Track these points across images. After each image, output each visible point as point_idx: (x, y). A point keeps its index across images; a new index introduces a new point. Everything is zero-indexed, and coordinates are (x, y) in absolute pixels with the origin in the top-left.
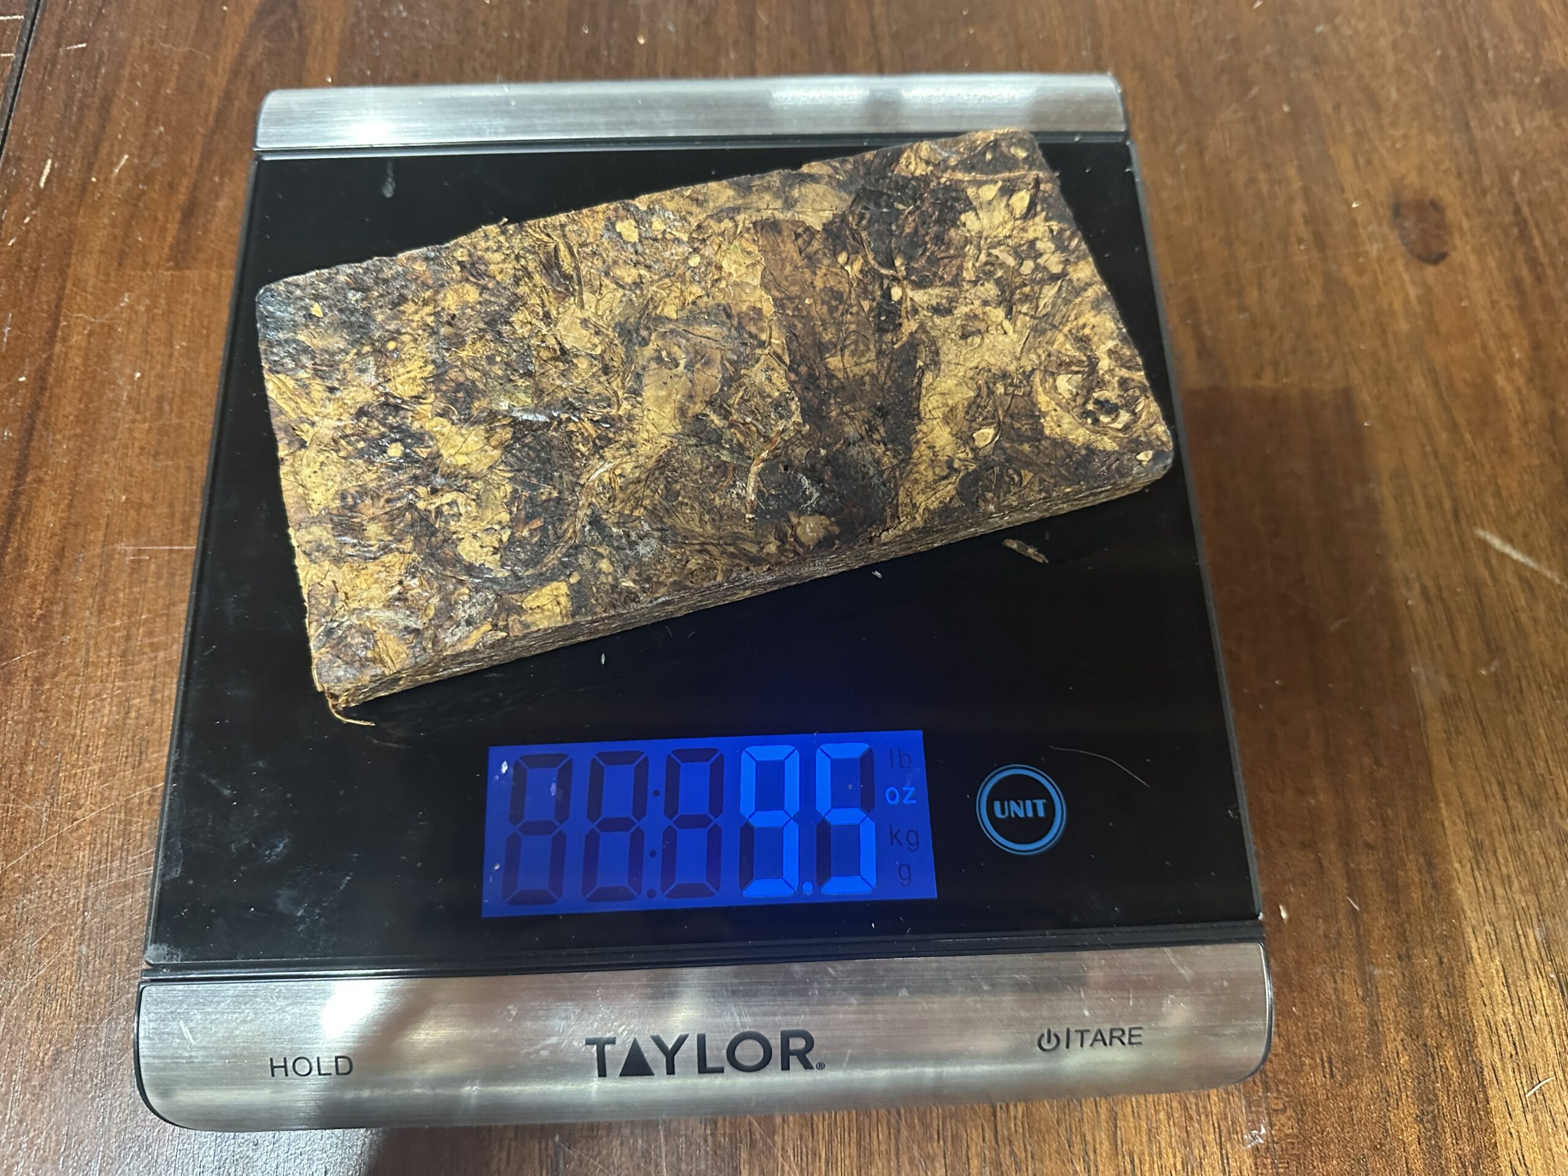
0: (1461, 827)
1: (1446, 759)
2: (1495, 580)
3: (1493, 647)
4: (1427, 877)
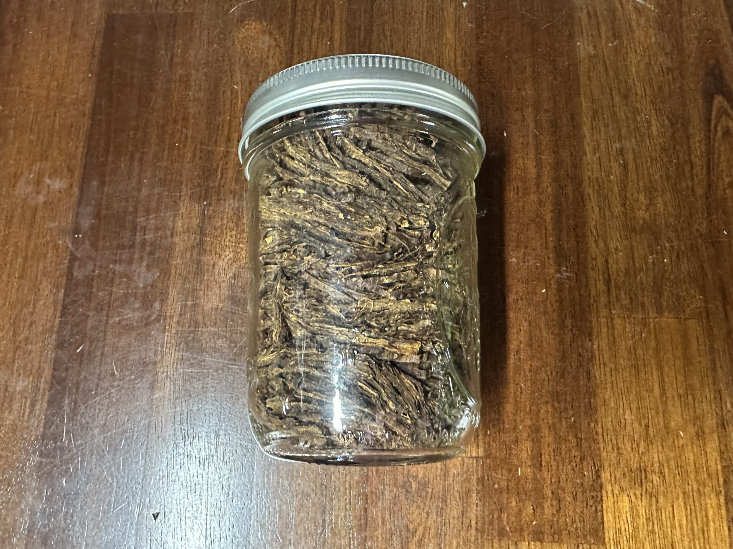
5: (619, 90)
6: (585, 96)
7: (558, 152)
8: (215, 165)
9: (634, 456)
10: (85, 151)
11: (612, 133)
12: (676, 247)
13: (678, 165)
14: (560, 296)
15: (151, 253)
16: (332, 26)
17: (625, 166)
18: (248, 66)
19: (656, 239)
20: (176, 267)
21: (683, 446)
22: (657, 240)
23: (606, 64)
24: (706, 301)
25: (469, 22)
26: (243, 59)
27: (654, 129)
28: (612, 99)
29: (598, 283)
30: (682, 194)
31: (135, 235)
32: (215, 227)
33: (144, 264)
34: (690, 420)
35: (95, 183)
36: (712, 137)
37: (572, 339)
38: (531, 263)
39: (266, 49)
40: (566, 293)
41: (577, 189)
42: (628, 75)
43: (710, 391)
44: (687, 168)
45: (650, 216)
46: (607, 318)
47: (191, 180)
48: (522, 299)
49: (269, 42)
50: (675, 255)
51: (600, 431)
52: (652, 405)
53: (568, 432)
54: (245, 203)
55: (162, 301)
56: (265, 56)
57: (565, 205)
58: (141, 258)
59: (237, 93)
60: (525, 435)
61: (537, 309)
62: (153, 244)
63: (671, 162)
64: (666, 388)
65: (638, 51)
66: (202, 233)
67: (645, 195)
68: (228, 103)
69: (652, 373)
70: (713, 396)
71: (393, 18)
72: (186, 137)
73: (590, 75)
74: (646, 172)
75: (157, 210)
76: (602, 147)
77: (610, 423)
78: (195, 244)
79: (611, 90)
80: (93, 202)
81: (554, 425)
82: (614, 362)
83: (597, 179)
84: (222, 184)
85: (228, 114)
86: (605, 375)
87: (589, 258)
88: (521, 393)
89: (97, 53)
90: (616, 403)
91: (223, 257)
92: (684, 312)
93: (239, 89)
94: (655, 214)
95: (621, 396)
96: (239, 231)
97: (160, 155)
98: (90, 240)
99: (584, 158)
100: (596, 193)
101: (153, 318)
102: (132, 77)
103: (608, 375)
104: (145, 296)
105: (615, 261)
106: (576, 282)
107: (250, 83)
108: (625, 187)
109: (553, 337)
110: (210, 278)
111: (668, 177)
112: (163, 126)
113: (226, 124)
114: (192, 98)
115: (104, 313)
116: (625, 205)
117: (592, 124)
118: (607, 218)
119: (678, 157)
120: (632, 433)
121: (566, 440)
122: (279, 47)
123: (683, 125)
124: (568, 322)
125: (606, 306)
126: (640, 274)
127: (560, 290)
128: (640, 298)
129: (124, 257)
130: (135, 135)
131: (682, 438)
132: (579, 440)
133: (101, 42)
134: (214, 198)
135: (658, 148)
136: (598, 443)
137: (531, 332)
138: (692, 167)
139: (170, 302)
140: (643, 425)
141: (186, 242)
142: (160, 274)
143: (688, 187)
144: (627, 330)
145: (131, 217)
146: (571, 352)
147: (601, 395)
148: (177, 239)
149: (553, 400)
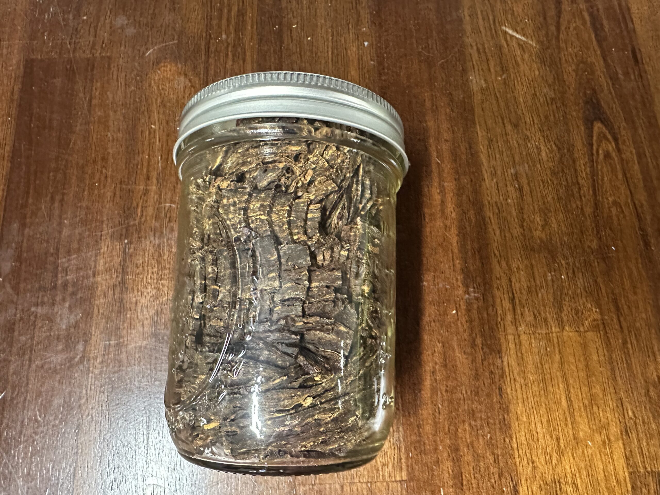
0: (484, 133)
1: (481, 109)
2: (508, 45)
3: (504, 69)
4: (468, 151)
5: (510, 120)
6: (480, 125)
7: (459, 179)
8: (135, 204)
9: (548, 468)
10: (5, 194)
11: (506, 160)
12: (571, 264)
13: (567, 188)
14: (469, 316)
15: (74, 294)
16: (243, 67)
17: (521, 189)
18: (165, 106)
19: (552, 257)
20: (98, 307)
21: (592, 455)
22: (554, 258)
23: (497, 97)
24: (601, 314)
25: (371, 60)
26: (159, 100)
27: (544, 154)
28: (505, 128)
29: (503, 302)
30: (573, 214)
31: (56, 276)
32: (137, 264)
33: (67, 305)
34: (597, 429)
35: (15, 226)
36: (595, 161)
37: (483, 358)
38: (441, 285)
39: (182, 90)
40: (475, 312)
41: (479, 213)
42: (517, 106)
43: (612, 400)
44: (576, 190)
45: (546, 235)
46: (513, 335)
47: (112, 219)
48: (434, 321)
49: (185, 83)
50: (571, 271)
51: (515, 446)
52: (562, 417)
53: (485, 449)
54: (165, 240)
55: (86, 341)
56: (181, 97)
57: (468, 229)
58: (64, 300)
59: (154, 132)
60: (445, 455)
61: (449, 330)
62: (74, 284)
63: (561, 185)
64: (573, 399)
65: (524, 84)
66: (124, 272)
67: (541, 216)
68: (146, 143)
69: (558, 385)
70: (615, 405)
71: (301, 58)
72: (106, 177)
73: (484, 106)
74: (539, 194)
75: (79, 250)
76: (499, 172)
77: (524, 437)
78: (117, 283)
79: (503, 120)
80: (13, 244)
81: (472, 443)
82: (524, 378)
83: (496, 203)
84: (142, 222)
85: (147, 153)
86: (516, 391)
87: (494, 278)
88: (439, 413)
89: (16, 97)
90: (528, 417)
91: (145, 294)
92: (583, 325)
93: (157, 128)
94: (550, 233)
95: (531, 410)
96: (160, 268)
97: (81, 195)
98: (10, 283)
99: (483, 184)
100: (496, 216)
101: (76, 360)
102: (50, 120)
103: (519, 390)
104: (68, 337)
105: (518, 280)
106: (484, 302)
107: (167, 123)
108: (522, 209)
109: (465, 356)
110: (133, 316)
111: (560, 199)
112: (83, 167)
113: (145, 164)
114: (111, 139)
115: (27, 357)
116: (523, 226)
117: (488, 152)
118: (507, 238)
119: (567, 180)
120: (544, 446)
121: (484, 458)
122: (194, 87)
123: (569, 150)
124: (479, 341)
125: (512, 323)
126: (540, 291)
127: (469, 310)
128: (542, 314)
129: (46, 299)
130: (55, 177)
131: (591, 448)
132: (496, 456)
133: (20, 86)
134: (135, 236)
135: (549, 172)
136: (514, 458)
137: (445, 353)
138: (580, 189)
139: (93, 342)
140: (554, 436)
141: (109, 281)
142: (83, 314)
143: (577, 207)
144: (533, 345)
145: (52, 259)
146: (484, 370)
147: (513, 410)
148: (99, 279)
149: (470, 419)
